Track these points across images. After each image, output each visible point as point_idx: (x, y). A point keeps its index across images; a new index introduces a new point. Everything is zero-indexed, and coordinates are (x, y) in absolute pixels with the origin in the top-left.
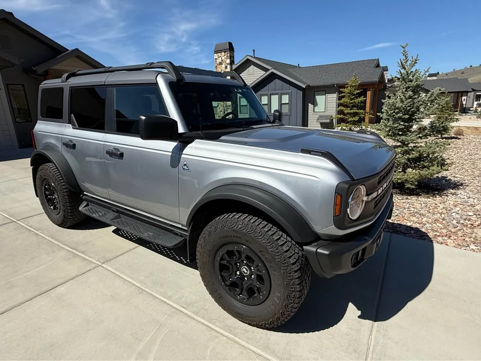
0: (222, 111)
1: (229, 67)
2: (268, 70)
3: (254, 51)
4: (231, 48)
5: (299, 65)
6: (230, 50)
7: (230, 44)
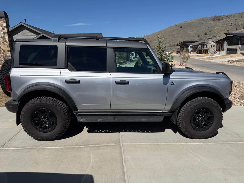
0: (2, 60)
1: (5, 29)
2: (39, 34)
3: (25, 20)
4: (6, 16)
5: (54, 32)
6: (5, 17)
7: (5, 13)
